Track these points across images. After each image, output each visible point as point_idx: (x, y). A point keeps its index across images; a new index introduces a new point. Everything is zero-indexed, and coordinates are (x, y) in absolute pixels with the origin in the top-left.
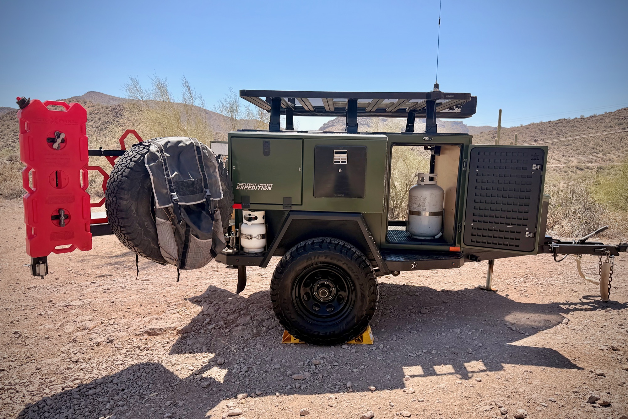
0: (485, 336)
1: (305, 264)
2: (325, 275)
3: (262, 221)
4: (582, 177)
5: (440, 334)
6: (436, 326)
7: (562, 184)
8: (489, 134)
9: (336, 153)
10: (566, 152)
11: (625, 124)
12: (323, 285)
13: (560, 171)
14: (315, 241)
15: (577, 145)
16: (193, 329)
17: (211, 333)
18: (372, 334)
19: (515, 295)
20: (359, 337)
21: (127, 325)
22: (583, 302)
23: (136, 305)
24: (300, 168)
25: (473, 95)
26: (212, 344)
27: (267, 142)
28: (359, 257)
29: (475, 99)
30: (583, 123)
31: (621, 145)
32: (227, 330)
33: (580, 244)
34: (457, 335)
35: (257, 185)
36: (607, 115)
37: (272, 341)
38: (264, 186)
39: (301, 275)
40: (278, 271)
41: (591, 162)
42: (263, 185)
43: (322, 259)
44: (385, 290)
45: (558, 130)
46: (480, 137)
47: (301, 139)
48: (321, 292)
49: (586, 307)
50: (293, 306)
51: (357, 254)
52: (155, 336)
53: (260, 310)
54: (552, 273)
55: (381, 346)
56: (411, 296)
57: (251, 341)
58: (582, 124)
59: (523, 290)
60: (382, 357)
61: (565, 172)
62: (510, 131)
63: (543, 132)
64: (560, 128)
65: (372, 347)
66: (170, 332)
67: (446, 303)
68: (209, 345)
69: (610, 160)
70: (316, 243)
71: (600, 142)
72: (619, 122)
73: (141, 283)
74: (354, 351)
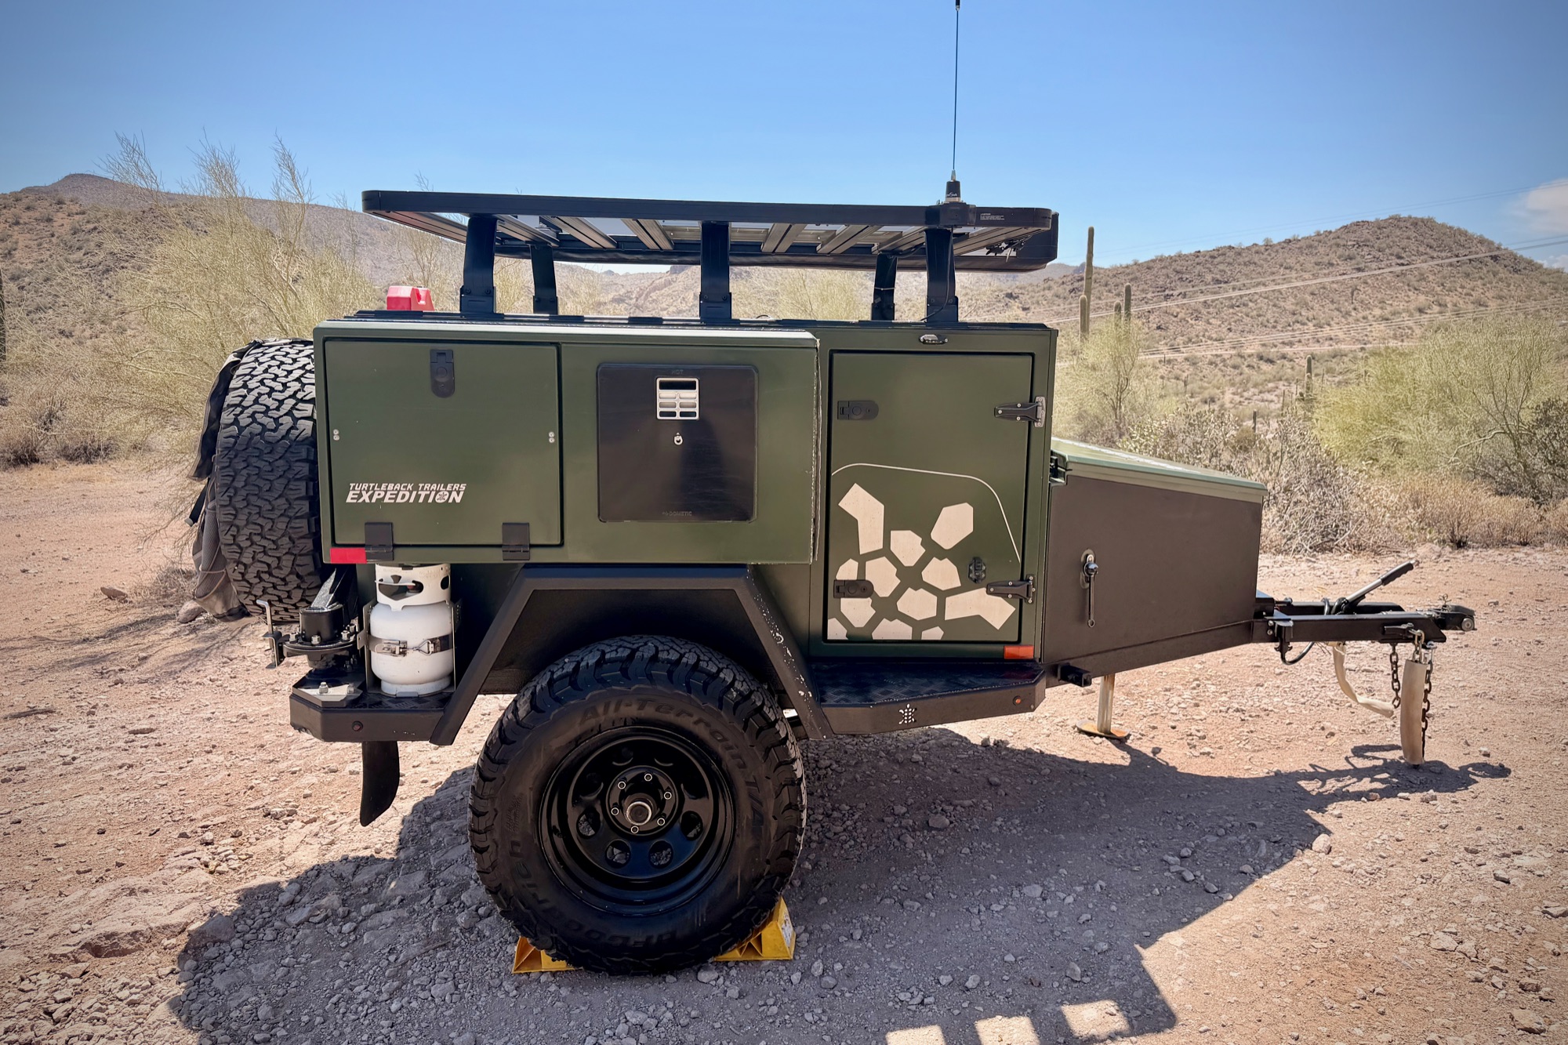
0: (1114, 908)
1: (575, 730)
2: (644, 754)
3: (443, 595)
4: (1272, 378)
5: (988, 908)
6: (974, 875)
7: (1228, 396)
8: (1063, 283)
9: (665, 386)
10: (1235, 322)
11: (1359, 258)
12: (637, 787)
13: (1224, 366)
14: (607, 656)
15: (1259, 306)
16: (239, 928)
17: (295, 942)
18: (789, 924)
19: (1179, 753)
20: (752, 941)
21: (33, 918)
22: (1355, 768)
23: (85, 831)
24: (551, 434)
25: (1054, 210)
26: (294, 984)
27: (442, 354)
28: (745, 697)
29: (1056, 217)
30: (1269, 255)
31: (1352, 306)
32: (346, 928)
33: (1345, 613)
34: (1034, 909)
35: (416, 488)
36: (1321, 238)
37: (483, 962)
38: (437, 492)
39: (566, 763)
40: (492, 755)
41: (1291, 344)
42: (434, 487)
43: (631, 711)
44: (831, 747)
45: (1216, 271)
46: (1044, 289)
47: (552, 344)
48: (631, 810)
49: (1366, 784)
50: (544, 861)
51: (737, 691)
52: (114, 959)
53: (459, 844)
54: (1260, 670)
55: (818, 967)
56: (901, 764)
57: (416, 967)
58: (1269, 258)
59: (1194, 732)
60: (820, 1011)
61: (1235, 367)
62: (1111, 275)
63: (1185, 276)
64: (1221, 267)
65: (790, 973)
66: (166, 942)
67: (997, 785)
68: (281, 992)
69: (1331, 339)
70: (612, 661)
71: (1309, 298)
72: (1347, 253)
73: (126, 742)
74: (734, 992)
